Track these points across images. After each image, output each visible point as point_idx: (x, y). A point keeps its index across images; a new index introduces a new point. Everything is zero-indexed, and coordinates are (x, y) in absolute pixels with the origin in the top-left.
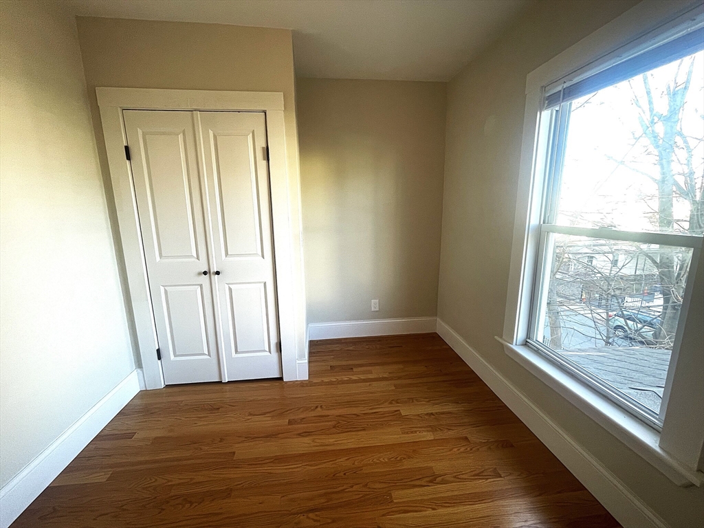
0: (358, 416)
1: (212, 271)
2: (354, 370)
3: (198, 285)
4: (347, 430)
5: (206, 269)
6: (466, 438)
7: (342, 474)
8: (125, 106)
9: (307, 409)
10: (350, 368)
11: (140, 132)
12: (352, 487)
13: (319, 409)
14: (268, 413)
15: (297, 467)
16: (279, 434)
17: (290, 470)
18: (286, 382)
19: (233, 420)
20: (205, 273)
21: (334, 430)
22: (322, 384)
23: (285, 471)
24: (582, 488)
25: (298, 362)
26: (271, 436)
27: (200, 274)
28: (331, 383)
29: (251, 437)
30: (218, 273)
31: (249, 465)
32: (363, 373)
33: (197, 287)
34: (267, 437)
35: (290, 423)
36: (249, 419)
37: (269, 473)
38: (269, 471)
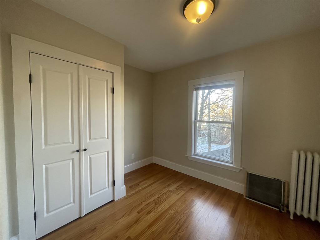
0: (159, 197)
1: (81, 149)
2: (140, 184)
3: (71, 159)
4: (161, 203)
5: (78, 149)
6: (192, 188)
7: (175, 215)
8: (32, 50)
9: (139, 205)
10: (138, 185)
11: (41, 67)
12: (181, 216)
13: (143, 203)
14: (124, 215)
15: (160, 223)
16: (139, 218)
17: (159, 226)
18: (117, 201)
19: (111, 227)
20: (78, 151)
21: (157, 206)
22: (133, 194)
23: (157, 227)
24: (219, 186)
25: (122, 188)
26: (137, 221)
27: (73, 152)
28: (136, 193)
29: (129, 226)
30: (85, 150)
31: (141, 235)
32: (144, 184)
33: (70, 160)
34: (135, 223)
35: (138, 212)
36: (119, 222)
37: (153, 232)
38: (152, 231)
